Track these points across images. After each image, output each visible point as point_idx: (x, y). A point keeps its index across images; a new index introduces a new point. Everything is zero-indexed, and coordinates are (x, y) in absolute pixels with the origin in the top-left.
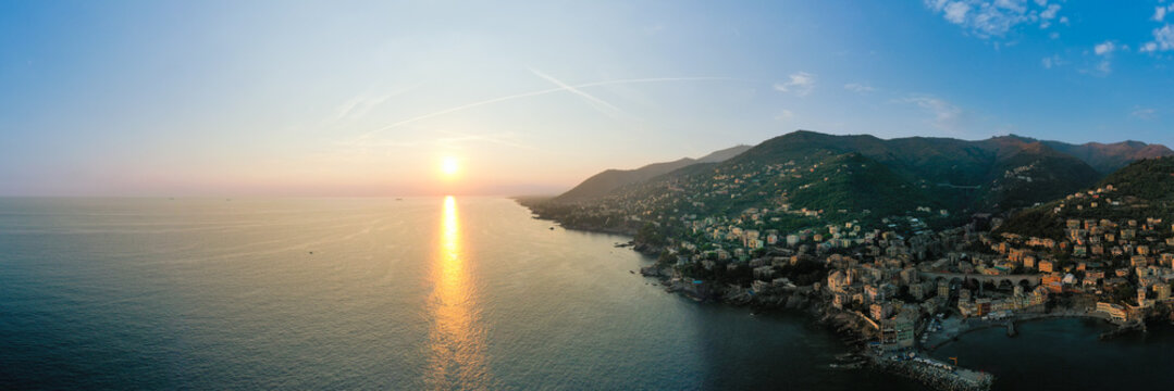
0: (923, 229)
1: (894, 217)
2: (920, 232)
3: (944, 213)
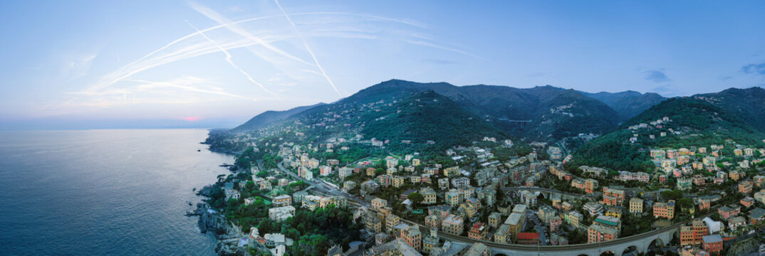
0: (489, 160)
1: (460, 148)
2: (488, 164)
3: (508, 143)
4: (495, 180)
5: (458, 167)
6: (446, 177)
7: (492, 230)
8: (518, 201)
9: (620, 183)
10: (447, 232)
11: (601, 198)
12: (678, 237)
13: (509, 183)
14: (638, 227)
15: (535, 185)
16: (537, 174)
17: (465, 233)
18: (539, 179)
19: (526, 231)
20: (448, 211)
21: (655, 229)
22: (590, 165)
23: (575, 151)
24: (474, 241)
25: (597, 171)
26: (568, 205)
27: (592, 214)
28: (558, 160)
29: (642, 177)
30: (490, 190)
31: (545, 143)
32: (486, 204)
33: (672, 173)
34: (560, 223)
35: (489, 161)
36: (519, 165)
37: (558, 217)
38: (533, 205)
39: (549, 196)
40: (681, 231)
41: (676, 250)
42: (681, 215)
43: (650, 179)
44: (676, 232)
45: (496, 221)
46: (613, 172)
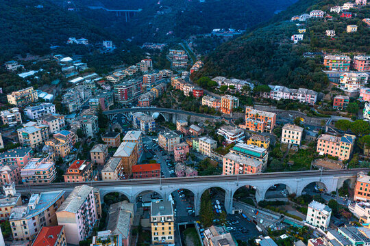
2: (80, 79)
3: (108, 45)
4: (94, 101)
5: (31, 89)
6: (13, 106)
7: (98, 167)
8: (129, 126)
9: (271, 103)
10: (31, 183)
11: (242, 121)
12: (351, 186)
13: (115, 103)
14: (291, 162)
15: (151, 104)
16: (154, 89)
17: (59, 179)
18: (157, 96)
19: (143, 162)
20: (27, 155)
21: (317, 169)
22: (229, 76)
23: (206, 56)
24: (74, 185)
25: (238, 84)
26: (198, 129)
27: (229, 141)
28: (183, 69)
29: (305, 96)
30: (89, 116)
31: (163, 45)
32: (85, 136)
33: (357, 93)
34: (188, 150)
35: (81, 74)
36: (127, 77)
37: (184, 144)
38: (150, 131)
39: (171, 118)
40: (359, 180)
41: (346, 202)
42: (363, 159)
43: (318, 100)
44: (349, 180)
45: (102, 155)
46: (261, 86)
